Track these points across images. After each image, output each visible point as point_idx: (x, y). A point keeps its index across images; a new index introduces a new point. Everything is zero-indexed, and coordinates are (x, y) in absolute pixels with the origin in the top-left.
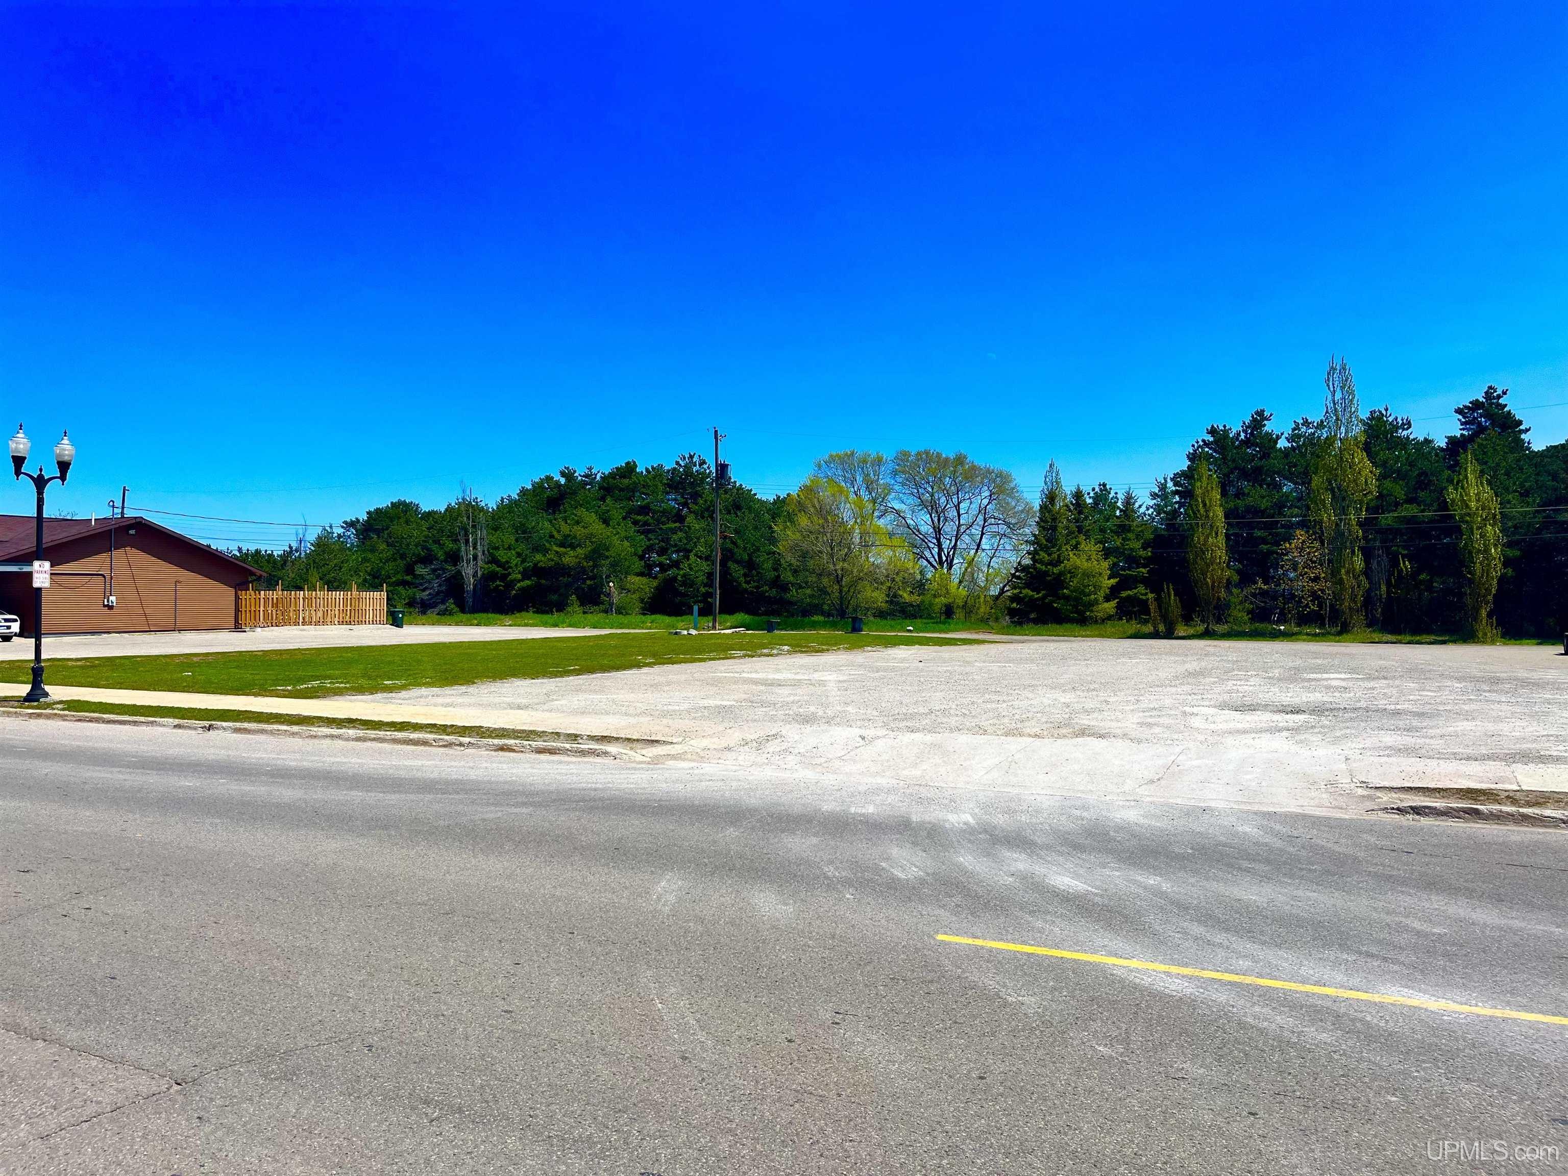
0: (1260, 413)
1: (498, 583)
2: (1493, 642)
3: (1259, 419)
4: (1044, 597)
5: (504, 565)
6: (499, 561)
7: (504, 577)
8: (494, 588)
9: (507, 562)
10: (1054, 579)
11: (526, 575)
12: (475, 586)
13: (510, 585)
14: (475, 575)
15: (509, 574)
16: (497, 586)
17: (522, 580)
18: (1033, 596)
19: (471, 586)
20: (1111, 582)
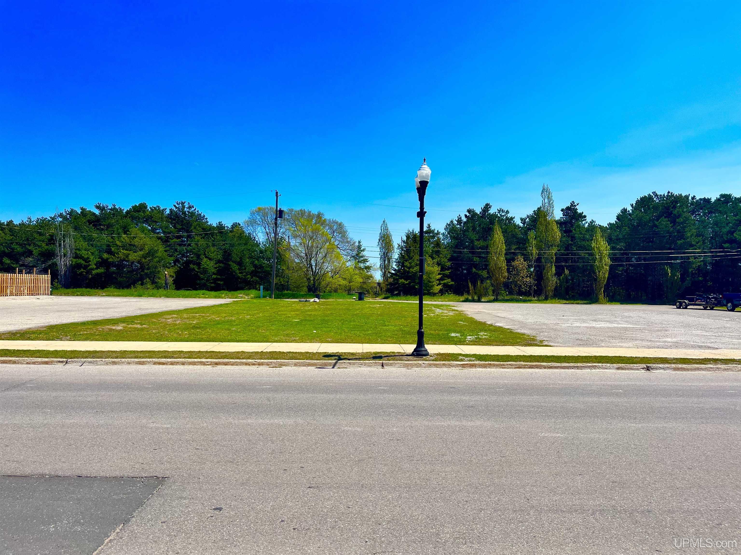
0: (487, 205)
1: (82, 270)
2: (605, 303)
3: (487, 207)
4: (410, 283)
5: (87, 260)
6: (83, 257)
7: (85, 267)
8: (80, 273)
9: (88, 258)
10: (413, 275)
11: (99, 265)
12: (65, 272)
13: (89, 272)
14: (66, 265)
15: (89, 265)
16: (82, 272)
17: (97, 268)
18: (404, 282)
19: (63, 272)
20: (439, 277)
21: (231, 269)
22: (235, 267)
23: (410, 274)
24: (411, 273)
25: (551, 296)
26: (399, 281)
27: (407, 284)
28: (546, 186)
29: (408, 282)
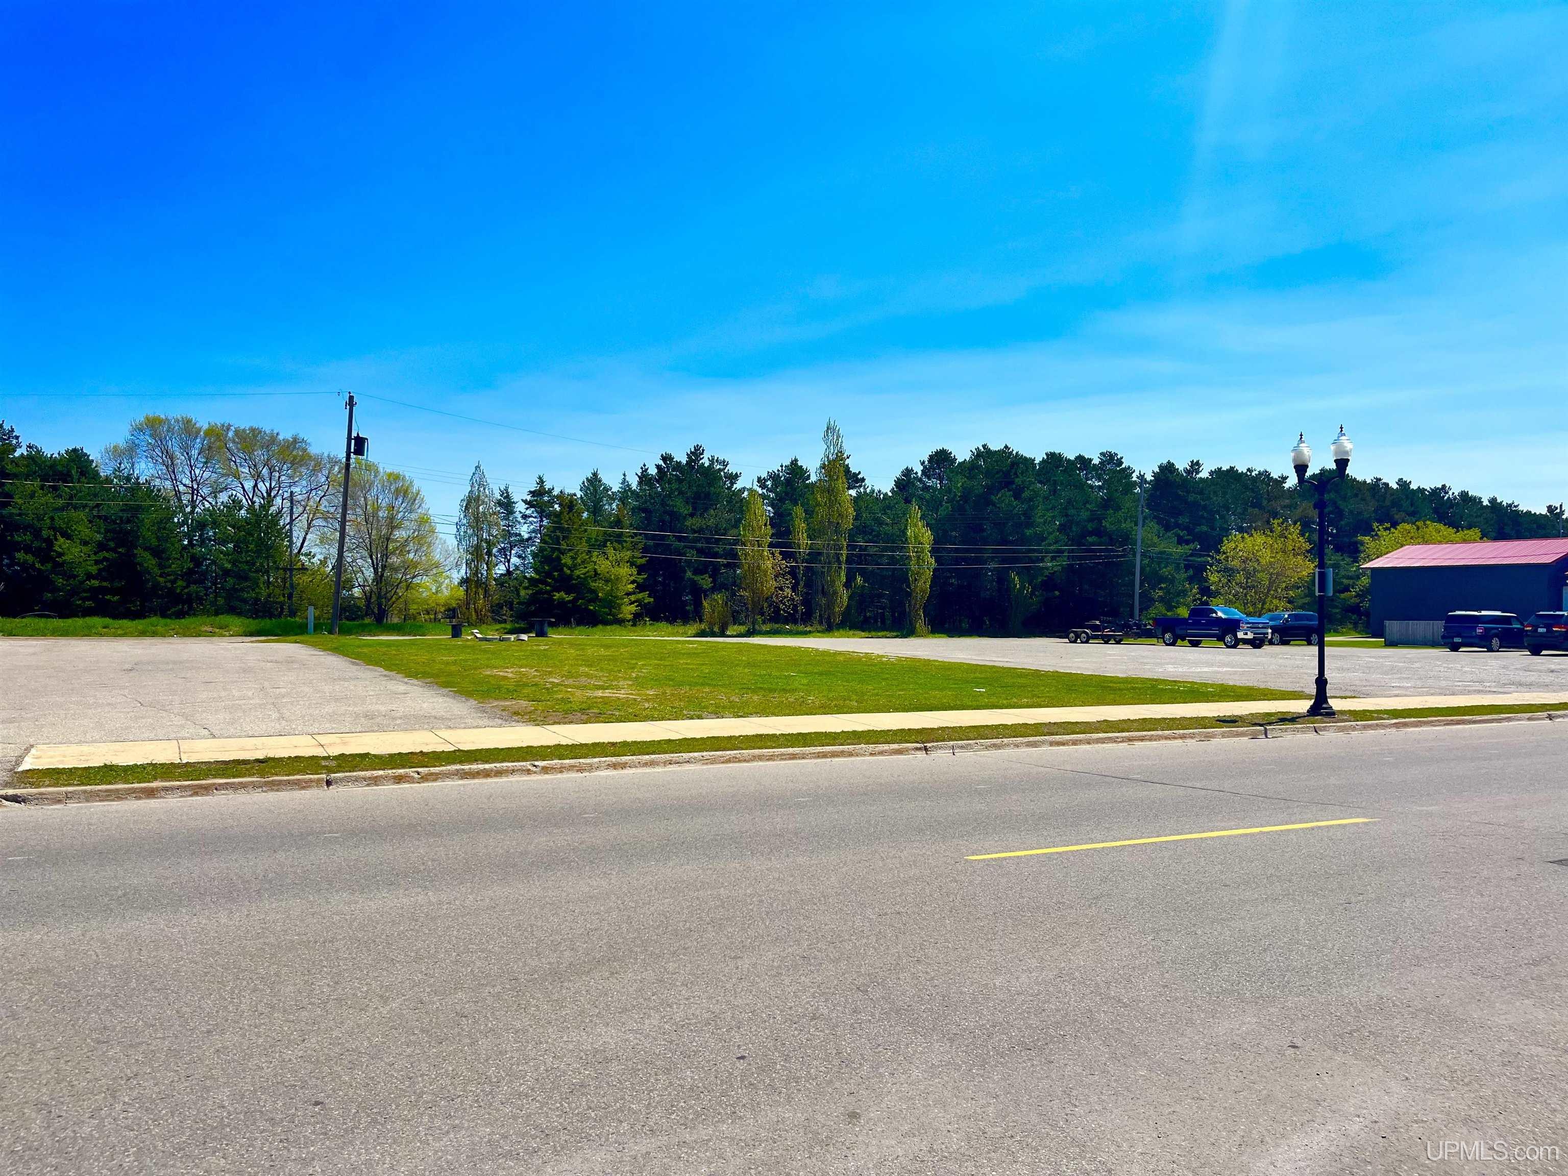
4: (576, 600)
20: (631, 587)
21: (141, 565)
22: (148, 561)
23: (574, 582)
24: (576, 580)
25: (837, 624)
26: (555, 596)
27: (569, 602)
28: (832, 423)
29: (570, 598)
